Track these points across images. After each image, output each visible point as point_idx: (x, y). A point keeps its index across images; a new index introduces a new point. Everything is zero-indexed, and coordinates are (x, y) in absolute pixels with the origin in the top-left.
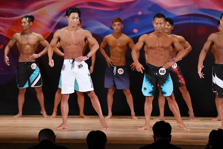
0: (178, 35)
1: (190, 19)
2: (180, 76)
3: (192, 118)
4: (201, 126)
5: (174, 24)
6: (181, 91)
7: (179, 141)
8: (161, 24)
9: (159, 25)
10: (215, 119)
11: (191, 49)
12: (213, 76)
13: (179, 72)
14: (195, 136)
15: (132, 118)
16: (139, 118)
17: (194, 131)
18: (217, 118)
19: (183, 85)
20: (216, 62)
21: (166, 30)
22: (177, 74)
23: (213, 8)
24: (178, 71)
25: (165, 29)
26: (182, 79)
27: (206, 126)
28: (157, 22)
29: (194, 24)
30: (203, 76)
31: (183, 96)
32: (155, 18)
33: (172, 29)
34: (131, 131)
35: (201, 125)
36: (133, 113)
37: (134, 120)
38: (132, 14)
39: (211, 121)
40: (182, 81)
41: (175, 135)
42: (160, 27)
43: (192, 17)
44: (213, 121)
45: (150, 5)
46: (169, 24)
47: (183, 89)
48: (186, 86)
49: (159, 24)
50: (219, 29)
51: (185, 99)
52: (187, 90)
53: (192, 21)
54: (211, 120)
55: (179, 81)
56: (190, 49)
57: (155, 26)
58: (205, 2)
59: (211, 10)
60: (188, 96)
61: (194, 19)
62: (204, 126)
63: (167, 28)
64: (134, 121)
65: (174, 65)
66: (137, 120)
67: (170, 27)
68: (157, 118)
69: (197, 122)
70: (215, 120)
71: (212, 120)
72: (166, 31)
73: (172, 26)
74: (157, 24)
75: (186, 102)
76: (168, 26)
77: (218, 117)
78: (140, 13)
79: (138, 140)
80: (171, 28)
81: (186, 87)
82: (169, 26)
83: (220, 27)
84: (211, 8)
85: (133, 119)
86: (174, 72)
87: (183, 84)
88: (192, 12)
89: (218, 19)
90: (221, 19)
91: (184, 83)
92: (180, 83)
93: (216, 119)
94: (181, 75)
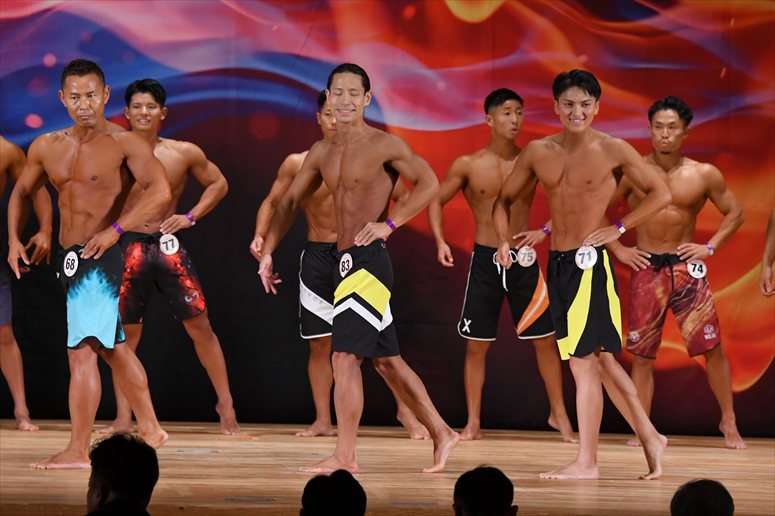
0: (183, 140)
1: (225, 87)
2: (188, 283)
3: (228, 429)
4: (258, 455)
5: (169, 101)
6: (193, 333)
7: (181, 508)
8: (89, 95)
9: (84, 102)
10: (307, 429)
11: (227, 188)
12: (301, 282)
13: (187, 269)
14: (238, 488)
15: (17, 429)
16: (42, 429)
17: (235, 471)
18: (313, 426)
19: (197, 315)
20: (313, 237)
21: (143, 121)
22: (178, 276)
23: (304, 53)
24: (181, 266)
25: (139, 117)
26: (196, 293)
27: (276, 455)
28: (74, 91)
29: (240, 103)
30: (275, 285)
31: (199, 350)
32: (68, 78)
33: (163, 118)
34: (12, 474)
35: (259, 451)
36: (21, 408)
37: (26, 434)
38: (24, 63)
39: (290, 437)
40: (195, 298)
41: (168, 484)
42: (90, 106)
43: (233, 80)
44: (301, 436)
45: (85, 34)
46: (154, 102)
47: (198, 328)
48: (209, 317)
49: (84, 98)
50: (319, 122)
51: (206, 362)
52: (214, 330)
53: (232, 94)
54: (294, 434)
55: (186, 299)
56: (223, 188)
57: (70, 104)
58: (275, 28)
59: (298, 57)
60: (216, 349)
61: (239, 87)
62: (269, 456)
63: (146, 115)
64: (25, 437)
65: (170, 244)
66: (37, 434)
67: (156, 111)
68: (107, 427)
69: (246, 440)
70: (305, 434)
71: (298, 435)
72: (141, 127)
73: (161, 108)
74: (77, 96)
75: (209, 373)
76: (150, 106)
77: (315, 423)
78: (49, 60)
79: (39, 505)
80: (159, 116)
81: (207, 321)
82: (155, 108)
83: (324, 118)
84: (297, 51)
85: (22, 430)
86: (168, 270)
87: (199, 310)
88: (232, 64)
89: (320, 87)
90: (329, 88)
91: (202, 305)
92: (187, 306)
93: (310, 432)
94: (191, 280)
